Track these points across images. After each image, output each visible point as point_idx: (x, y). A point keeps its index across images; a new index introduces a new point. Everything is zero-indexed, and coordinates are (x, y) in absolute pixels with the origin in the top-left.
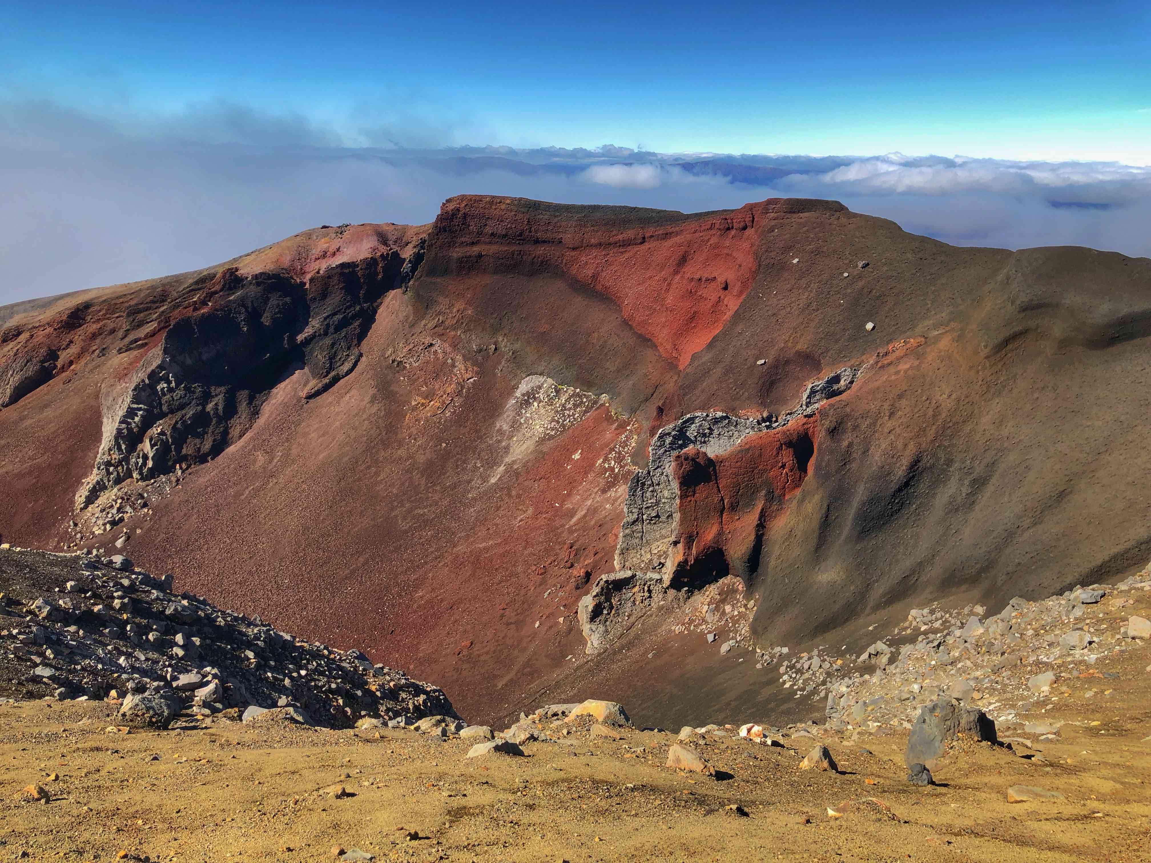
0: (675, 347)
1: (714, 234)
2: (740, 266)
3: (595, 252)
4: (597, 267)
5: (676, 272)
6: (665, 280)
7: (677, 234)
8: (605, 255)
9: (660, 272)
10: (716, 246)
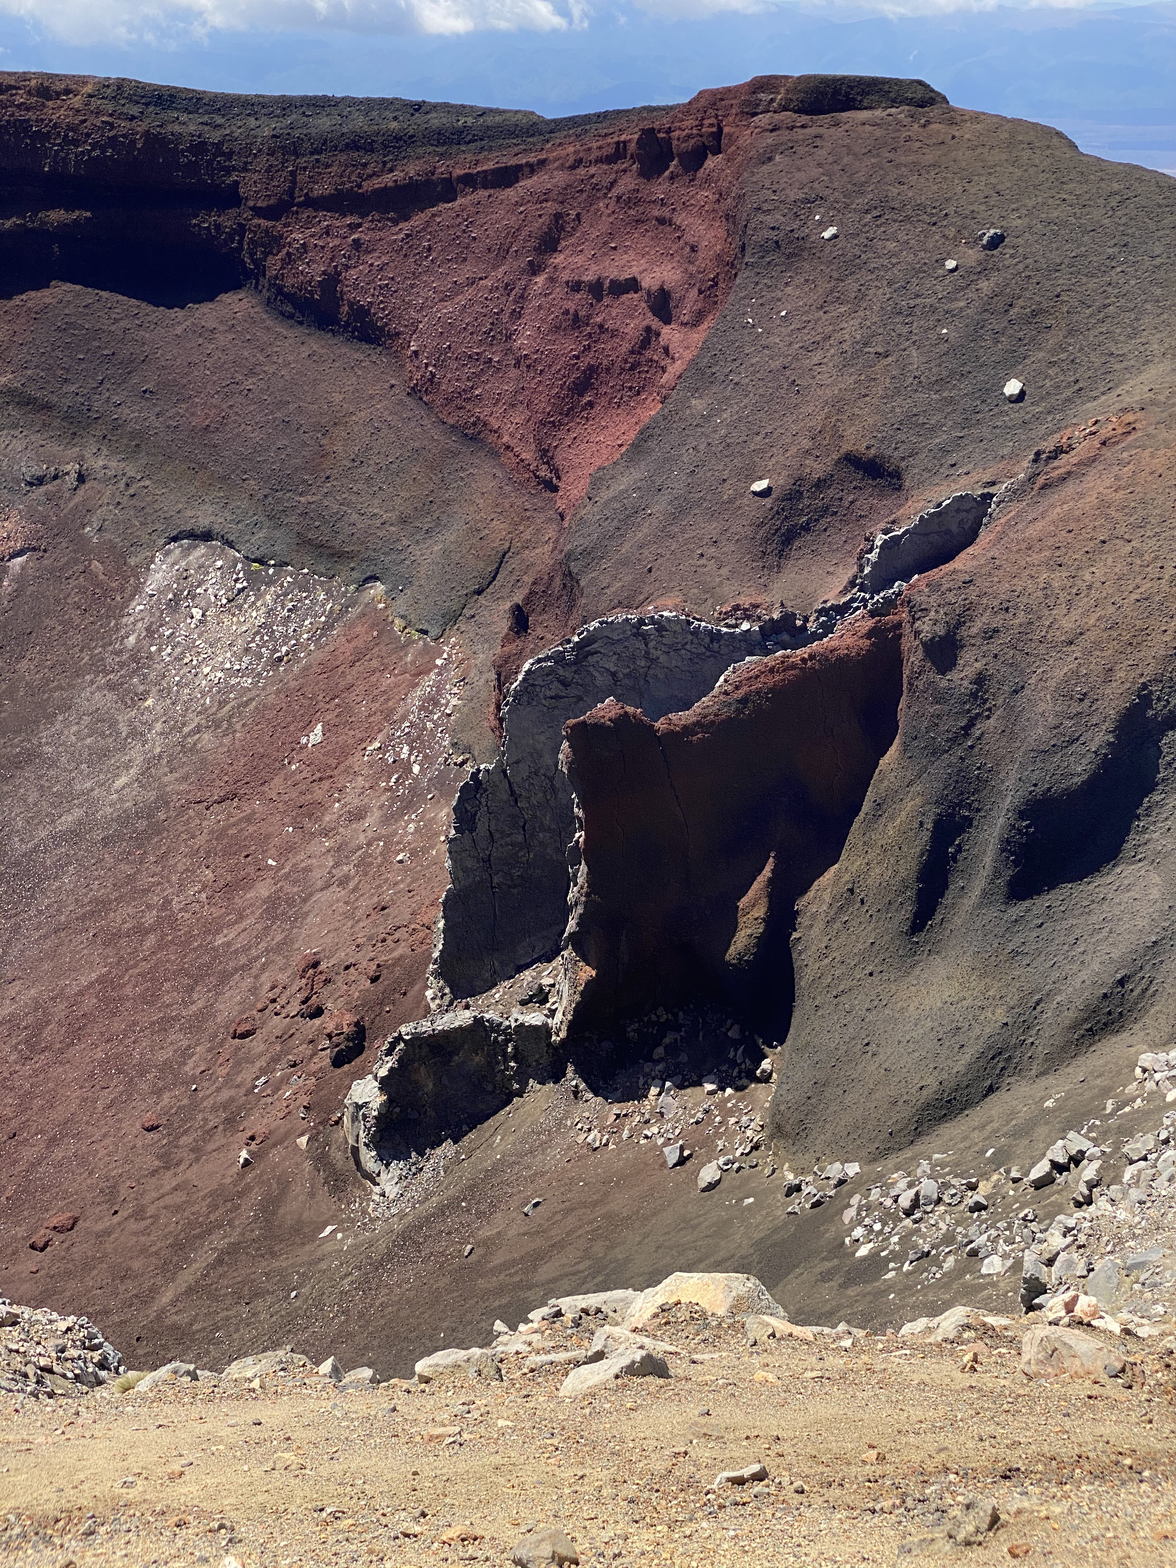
0: (545, 455)
1: (625, 171)
2: (693, 249)
3: (326, 220)
4: (332, 260)
5: (534, 269)
6: (508, 288)
7: (533, 169)
8: (353, 227)
9: (495, 267)
10: (630, 201)
